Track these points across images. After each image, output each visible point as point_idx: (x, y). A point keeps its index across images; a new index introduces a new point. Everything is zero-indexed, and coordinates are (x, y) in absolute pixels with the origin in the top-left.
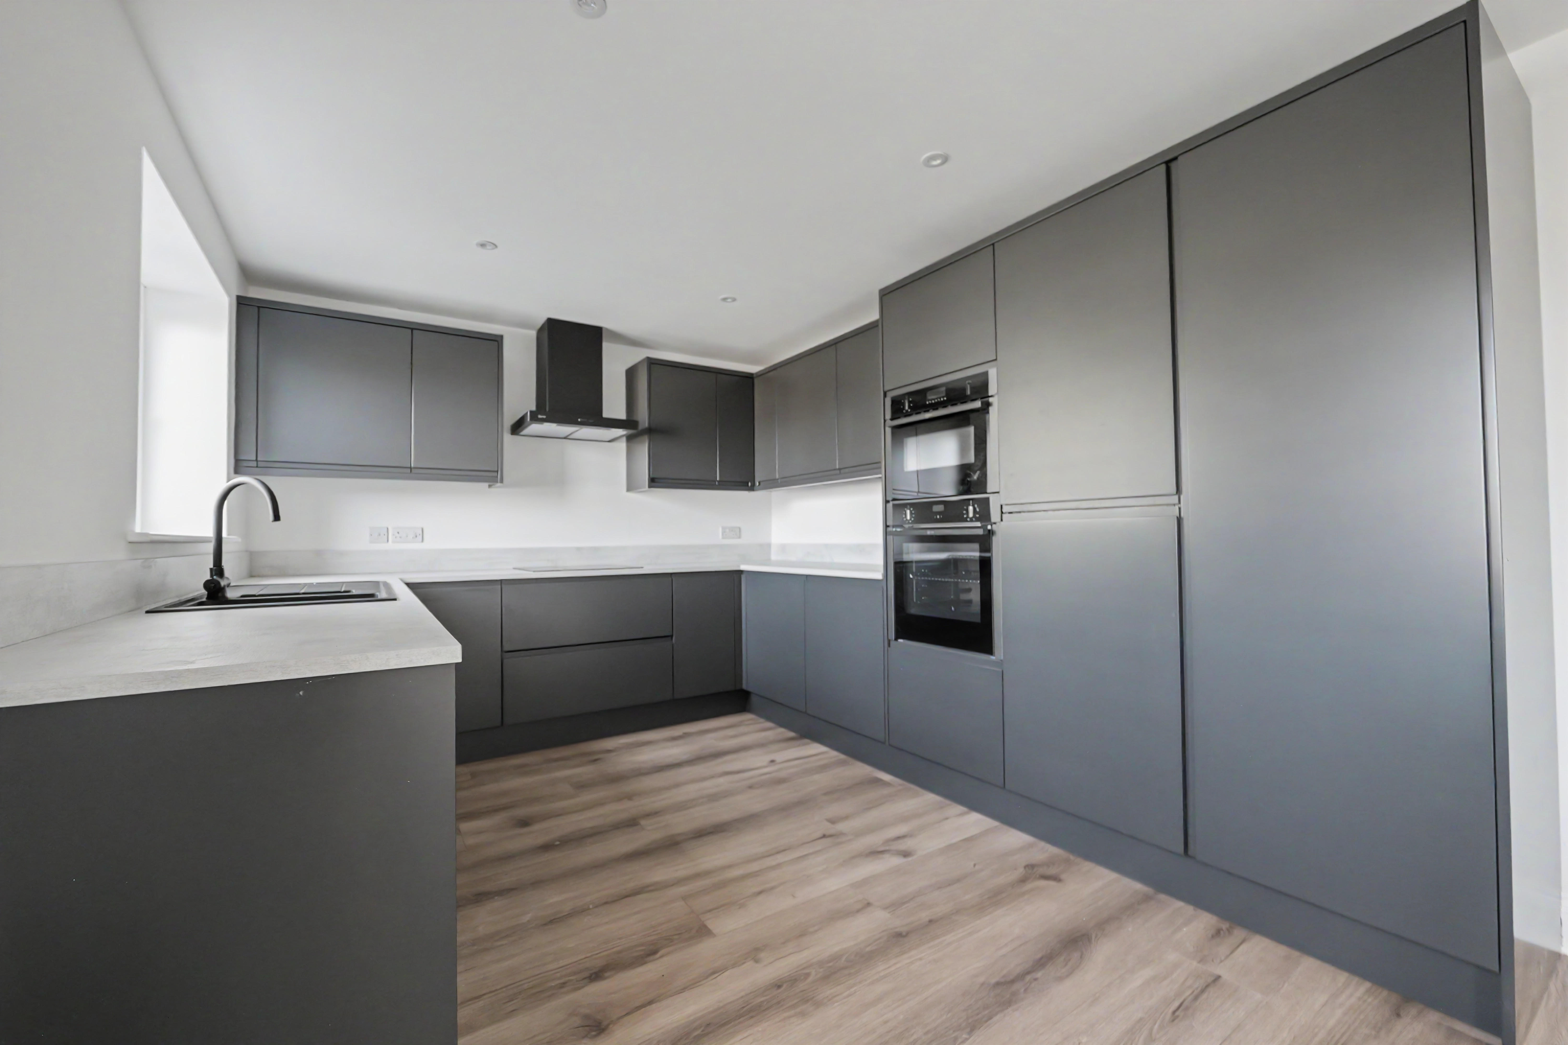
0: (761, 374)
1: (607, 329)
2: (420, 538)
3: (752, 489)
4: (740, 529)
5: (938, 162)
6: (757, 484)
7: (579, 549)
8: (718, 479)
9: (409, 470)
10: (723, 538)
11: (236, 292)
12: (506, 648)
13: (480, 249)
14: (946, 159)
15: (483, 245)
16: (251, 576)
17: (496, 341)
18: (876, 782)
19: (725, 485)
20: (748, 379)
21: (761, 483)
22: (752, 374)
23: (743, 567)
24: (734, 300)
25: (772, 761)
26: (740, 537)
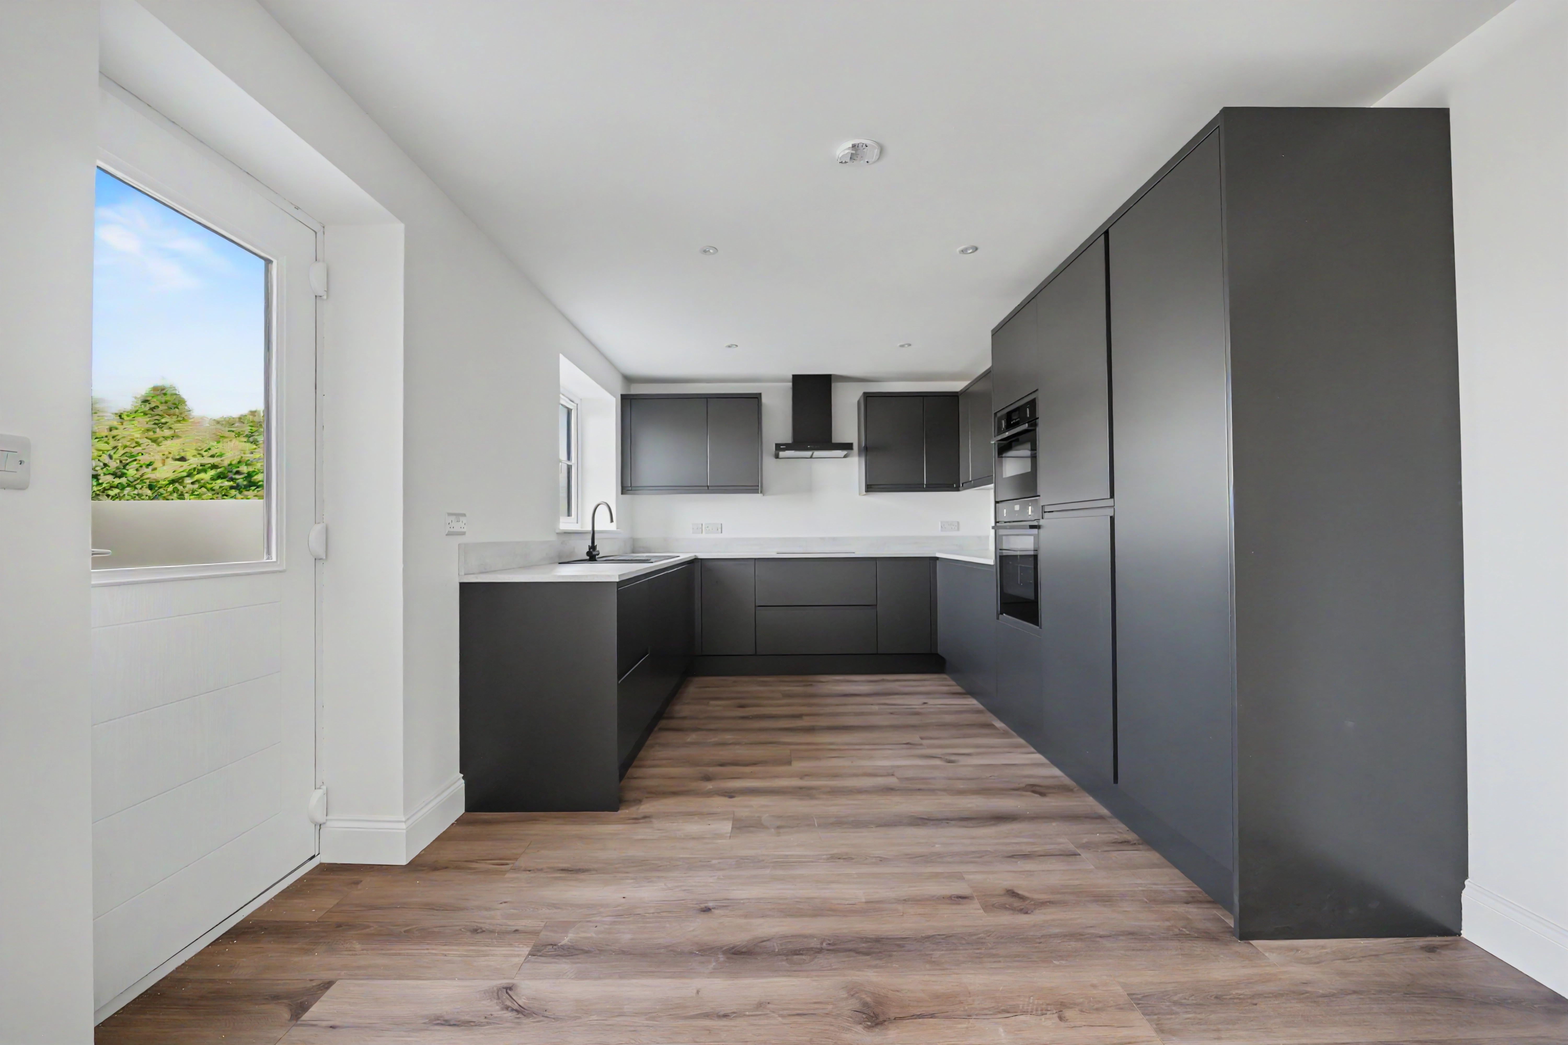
0: (964, 392)
1: (835, 375)
2: (720, 530)
3: (957, 489)
4: (958, 523)
5: (971, 251)
6: (961, 485)
7: (823, 539)
8: (925, 483)
9: (707, 488)
10: (942, 531)
11: (620, 390)
12: (757, 605)
13: (730, 349)
14: (976, 249)
15: (729, 347)
16: (633, 552)
17: (756, 398)
18: (990, 726)
19: (934, 486)
20: (953, 397)
21: (964, 485)
22: (957, 393)
23: (938, 555)
24: (910, 345)
25: (925, 703)
26: (958, 529)
